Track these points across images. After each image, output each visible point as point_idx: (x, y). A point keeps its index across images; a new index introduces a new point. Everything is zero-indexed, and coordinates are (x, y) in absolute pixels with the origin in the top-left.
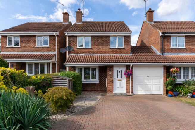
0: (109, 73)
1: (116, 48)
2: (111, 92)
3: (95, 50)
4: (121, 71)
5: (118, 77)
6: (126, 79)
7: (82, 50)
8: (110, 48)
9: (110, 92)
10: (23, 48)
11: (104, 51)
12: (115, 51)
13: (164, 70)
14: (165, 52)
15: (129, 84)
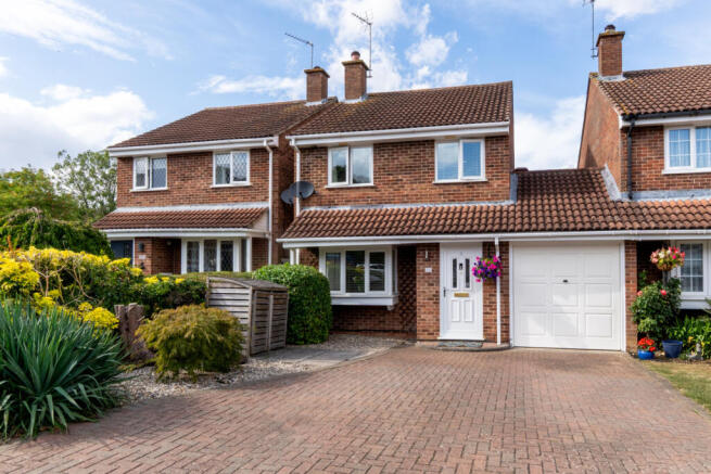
0: (423, 271)
1: (458, 180)
2: (431, 337)
3: (386, 191)
4: (467, 261)
5: (455, 285)
6: (484, 292)
7: (345, 193)
8: (437, 181)
9: (427, 337)
10: (175, 193)
11: (414, 192)
12: (453, 191)
13: (626, 256)
14: (640, 190)
15: (495, 309)
